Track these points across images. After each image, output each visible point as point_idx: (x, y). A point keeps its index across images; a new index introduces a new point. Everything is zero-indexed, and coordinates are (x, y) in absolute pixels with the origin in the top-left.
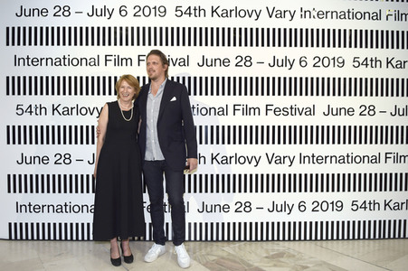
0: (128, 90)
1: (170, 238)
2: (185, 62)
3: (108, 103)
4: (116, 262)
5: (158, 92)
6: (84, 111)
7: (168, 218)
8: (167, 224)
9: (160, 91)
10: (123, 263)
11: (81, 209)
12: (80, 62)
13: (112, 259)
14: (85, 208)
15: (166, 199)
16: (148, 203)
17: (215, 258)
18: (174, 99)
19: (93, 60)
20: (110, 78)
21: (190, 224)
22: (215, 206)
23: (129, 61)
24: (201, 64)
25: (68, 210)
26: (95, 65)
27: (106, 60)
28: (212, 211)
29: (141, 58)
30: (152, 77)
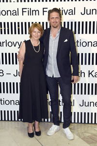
1: (63, 121)
2: (72, 12)
3: (25, 41)
4: (31, 135)
6: (10, 44)
7: (61, 109)
8: (61, 112)
10: (35, 136)
11: (10, 102)
12: (7, 13)
13: (28, 133)
14: (12, 102)
15: (60, 98)
16: (50, 100)
17: (90, 135)
18: (66, 40)
19: (14, 12)
20: (25, 23)
21: (75, 113)
22: (91, 103)
23: (37, 12)
24: (83, 13)
25: (3, 103)
26: (16, 15)
27: (23, 12)
28: (88, 106)
29: (45, 10)
30: (55, 26)
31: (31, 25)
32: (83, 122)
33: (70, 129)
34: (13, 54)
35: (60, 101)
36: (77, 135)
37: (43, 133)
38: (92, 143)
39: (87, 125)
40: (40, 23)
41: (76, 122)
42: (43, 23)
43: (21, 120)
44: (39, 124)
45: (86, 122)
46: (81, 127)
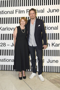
0: (23, 22)
1: (38, 70)
2: (43, 11)
3: (17, 27)
4: (21, 78)
6: (9, 29)
7: (37, 64)
8: (37, 66)
9: (35, 23)
10: (23, 79)
11: (9, 60)
15: (37, 58)
16: (31, 59)
17: (53, 78)
18: (39, 25)
19: (11, 12)
20: (17, 18)
21: (44, 66)
22: (53, 61)
23: (23, 11)
24: (48, 12)
25: (5, 61)
27: (16, 12)
29: (28, 10)
31: (20, 18)
32: (49, 71)
35: (36, 60)
36: (46, 78)
37: (27, 78)
38: (55, 83)
39: (51, 73)
41: (45, 71)
42: (27, 17)
43: (15, 70)
44: (25, 72)
45: (51, 71)
46: (48, 74)
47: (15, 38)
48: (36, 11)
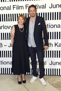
0: (22, 20)
1: (39, 74)
2: (44, 7)
4: (20, 83)
5: (33, 22)
6: (6, 27)
7: (38, 66)
10: (22, 83)
11: (7, 63)
12: (3, 8)
13: (18, 82)
14: (8, 63)
15: (37, 60)
16: (31, 61)
17: (56, 82)
19: (8, 7)
20: (15, 14)
21: (47, 69)
22: (56, 62)
23: (22, 7)
24: (51, 7)
25: (2, 63)
26: (9, 9)
27: (13, 7)
28: (55, 64)
29: (27, 6)
30: (33, 16)
31: (18, 15)
32: (52, 74)
33: (44, 79)
34: (8, 33)
35: (37, 62)
36: (49, 83)
37: (27, 82)
38: (58, 87)
39: (54, 76)
40: (24, 14)
41: (48, 74)
42: (26, 14)
44: (24, 76)
45: (54, 74)
46: (50, 77)
47: (13, 38)
48: (37, 7)
